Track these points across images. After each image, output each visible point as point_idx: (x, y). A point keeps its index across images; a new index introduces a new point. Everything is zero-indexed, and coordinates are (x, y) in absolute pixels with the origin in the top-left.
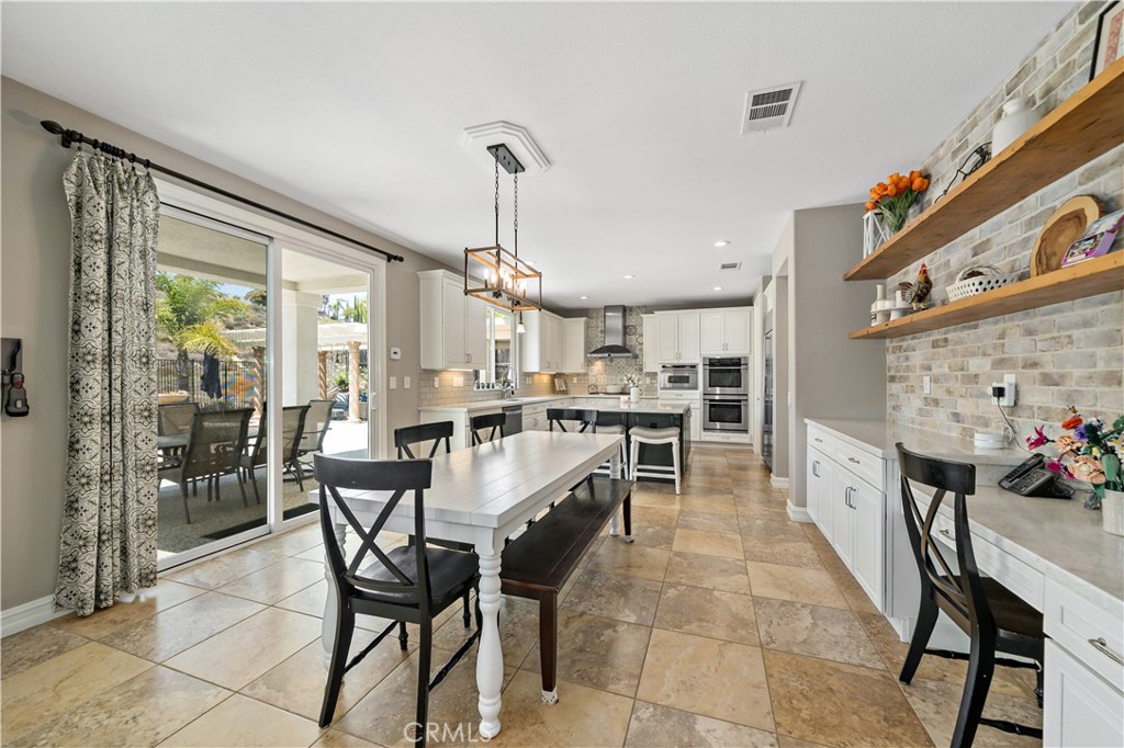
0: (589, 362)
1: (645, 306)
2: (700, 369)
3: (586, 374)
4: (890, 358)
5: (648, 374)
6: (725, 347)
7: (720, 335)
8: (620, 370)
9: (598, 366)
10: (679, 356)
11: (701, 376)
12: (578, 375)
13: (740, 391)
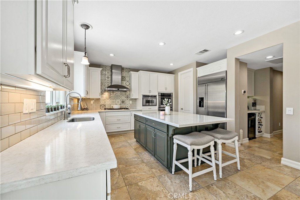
0: (102, 93)
1: (129, 69)
2: (157, 97)
3: (99, 99)
5: (132, 99)
6: (166, 89)
8: (117, 97)
9: (106, 95)
11: (158, 100)
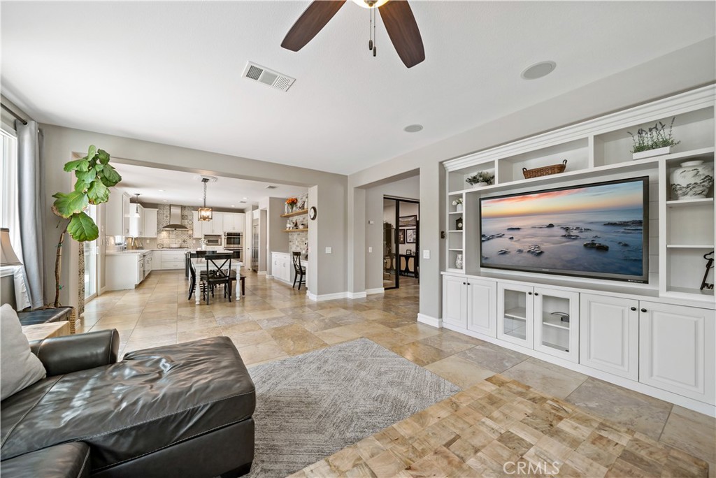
1: (193, 207)
2: (223, 237)
3: (156, 239)
4: (290, 237)
5: (195, 239)
6: (234, 228)
7: (231, 223)
8: (177, 237)
9: (164, 234)
10: (213, 231)
11: (224, 240)
12: (151, 239)
13: (240, 246)
